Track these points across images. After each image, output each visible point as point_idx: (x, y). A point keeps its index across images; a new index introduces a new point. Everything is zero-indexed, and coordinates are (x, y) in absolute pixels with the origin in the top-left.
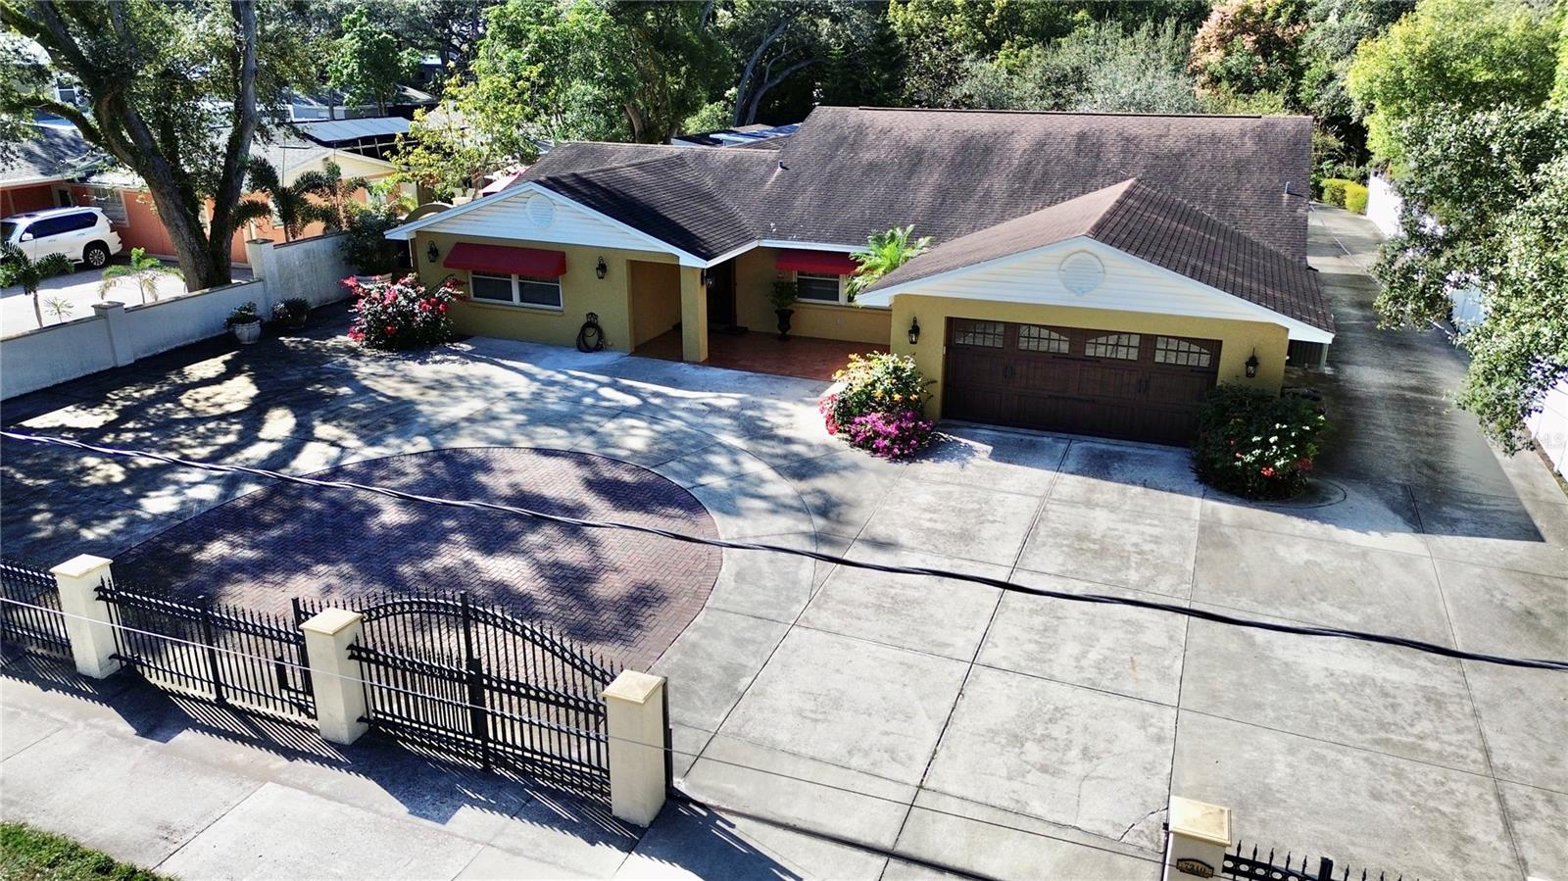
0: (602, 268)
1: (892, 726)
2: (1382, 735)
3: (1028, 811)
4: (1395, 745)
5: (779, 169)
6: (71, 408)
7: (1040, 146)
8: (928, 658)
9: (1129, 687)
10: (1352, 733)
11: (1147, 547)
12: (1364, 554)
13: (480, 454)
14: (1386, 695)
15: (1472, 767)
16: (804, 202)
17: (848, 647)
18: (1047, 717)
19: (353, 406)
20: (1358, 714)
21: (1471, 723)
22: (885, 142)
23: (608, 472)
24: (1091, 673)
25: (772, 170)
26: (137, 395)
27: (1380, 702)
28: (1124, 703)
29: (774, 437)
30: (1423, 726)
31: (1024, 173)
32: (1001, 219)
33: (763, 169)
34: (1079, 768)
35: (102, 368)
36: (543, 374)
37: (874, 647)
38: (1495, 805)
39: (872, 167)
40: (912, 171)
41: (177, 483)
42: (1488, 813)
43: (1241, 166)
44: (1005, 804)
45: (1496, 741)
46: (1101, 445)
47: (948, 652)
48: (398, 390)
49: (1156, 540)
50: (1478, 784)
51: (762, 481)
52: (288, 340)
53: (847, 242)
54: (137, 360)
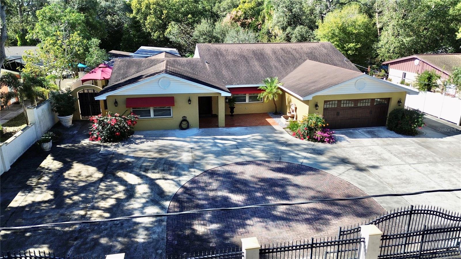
0: (189, 100)
5: (206, 64)
7: (274, 52)
16: (225, 73)
22: (230, 54)
25: (204, 64)
31: (279, 60)
33: (201, 64)
35: (2, 173)
39: (234, 61)
40: (247, 62)
41: (134, 209)
43: (328, 55)
48: (149, 155)
49: (417, 150)
52: (62, 146)
53: (252, 83)
54: (11, 166)
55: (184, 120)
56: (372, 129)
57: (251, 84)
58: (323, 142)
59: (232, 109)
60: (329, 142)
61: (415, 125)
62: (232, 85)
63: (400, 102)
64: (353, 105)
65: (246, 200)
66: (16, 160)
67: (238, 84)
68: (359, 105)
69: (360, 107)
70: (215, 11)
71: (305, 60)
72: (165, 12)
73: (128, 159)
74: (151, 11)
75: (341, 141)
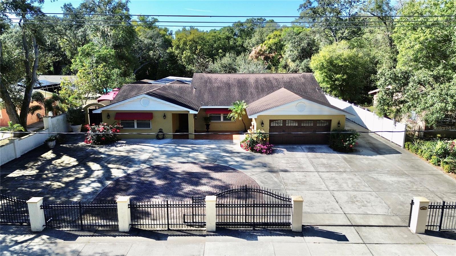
0: (165, 116)
1: (328, 204)
2: (410, 189)
3: (368, 213)
4: (414, 191)
5: (194, 89)
6: (17, 170)
7: (257, 81)
8: (320, 191)
9: (362, 189)
10: (405, 190)
11: (338, 164)
12: (376, 160)
13: (165, 166)
14: (404, 183)
15: (428, 192)
16: (206, 96)
17: (302, 192)
18: (354, 197)
19: (112, 159)
20: (404, 187)
21: (421, 185)
22: (218, 82)
23: (203, 164)
24: (353, 188)
25: (192, 89)
26: (36, 164)
27: (405, 184)
28: (364, 192)
29: (234, 152)
30: (415, 187)
31: (257, 87)
32: (258, 98)
33: (190, 89)
34: (369, 204)
35: (13, 159)
36: (157, 145)
37: (307, 191)
38: (437, 197)
39: (218, 88)
40: (229, 88)
41: (84, 184)
42: (437, 198)
43: (304, 84)
44: (363, 213)
45: (428, 187)
46: (308, 146)
47: (322, 189)
48: (120, 154)
49: (338, 163)
50: (432, 194)
51: (243, 162)
52: (64, 145)
53: (225, 105)
54: (21, 156)
55: (161, 131)
56: (314, 146)
58: (262, 153)
59: (208, 126)
60: (266, 153)
61: (346, 143)
62: (207, 106)
63: (339, 123)
64: (297, 125)
65: (165, 184)
66: (27, 152)
67: (212, 106)
68: (302, 125)
69: (304, 127)
71: (281, 88)
72: (199, 47)
73: (103, 156)
74: (187, 47)
75: (277, 153)
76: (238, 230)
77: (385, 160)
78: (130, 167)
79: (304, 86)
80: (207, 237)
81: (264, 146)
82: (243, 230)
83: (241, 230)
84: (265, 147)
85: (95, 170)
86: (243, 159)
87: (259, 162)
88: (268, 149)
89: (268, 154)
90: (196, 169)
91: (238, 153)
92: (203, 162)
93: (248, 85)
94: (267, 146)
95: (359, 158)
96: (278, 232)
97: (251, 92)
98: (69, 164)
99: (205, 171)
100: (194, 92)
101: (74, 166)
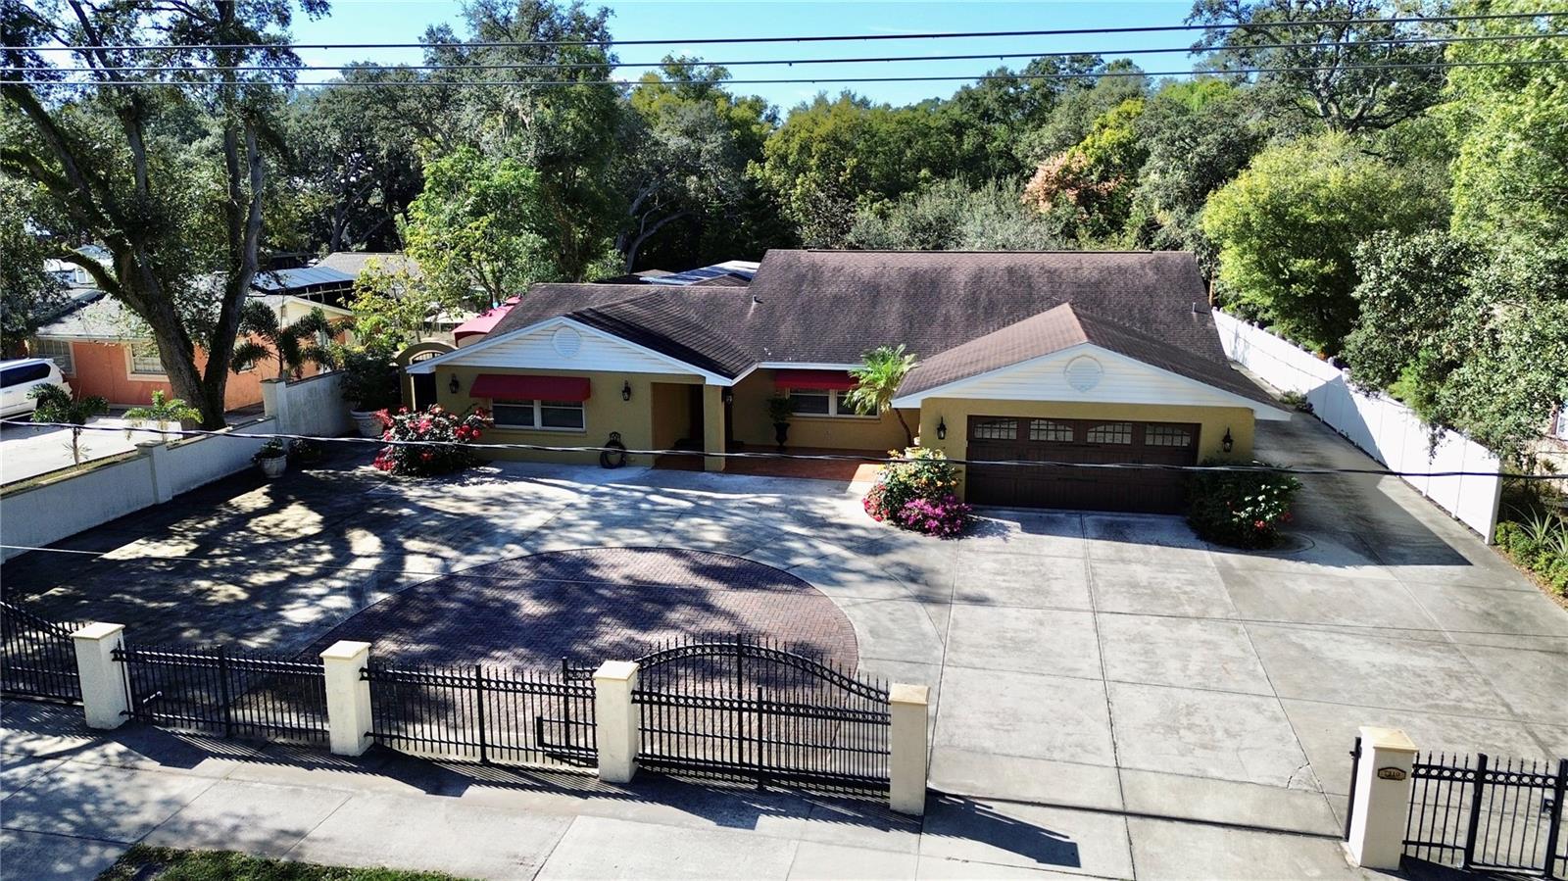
0: (627, 390)
1: (1070, 729)
2: (1430, 702)
3: (1209, 775)
4: (1443, 707)
5: (754, 303)
6: (140, 541)
7: (978, 278)
8: (1067, 679)
9: (1232, 686)
10: (1409, 702)
11: (1189, 589)
12: (1351, 582)
13: (579, 554)
14: (1419, 676)
15: (1502, 717)
16: (787, 329)
17: (999, 678)
18: (1184, 711)
19: (426, 523)
20: (1408, 691)
21: (1486, 689)
22: (841, 278)
23: (705, 560)
24: (1198, 679)
25: (748, 304)
27: (1418, 681)
28: (1235, 697)
29: (831, 525)
30: (1455, 694)
31: (972, 300)
32: (966, 339)
33: (740, 304)
34: (1229, 743)
35: (145, 506)
36: (588, 487)
37: (1020, 676)
38: (1530, 739)
39: (837, 299)
40: (874, 303)
41: (304, 596)
42: (1528, 744)
44: (1190, 772)
45: (1510, 699)
46: (1107, 517)
47: (1080, 674)
48: (460, 508)
49: (1191, 583)
50: (1513, 727)
51: (844, 560)
52: (312, 473)
53: (840, 361)
54: (175, 497)
55: (615, 441)
56: (1132, 519)
57: (835, 362)
58: (925, 532)
59: (782, 430)
60: (938, 531)
61: (1243, 515)
62: (782, 360)
63: (1227, 439)
64: (1069, 437)
65: (547, 616)
66: (196, 486)
67: (797, 361)
68: (1090, 439)
69: (1098, 446)
70: (1020, 155)
71: (1058, 304)
72: (851, 162)
73: (405, 511)
74: (812, 162)
75: (983, 534)
76: (706, 786)
77: (1385, 586)
78: (470, 552)
79: (1147, 299)
80: (593, 800)
81: (935, 507)
82: (724, 788)
83: (715, 787)
84: (938, 511)
85: (359, 556)
86: (848, 548)
87: (899, 564)
88: (949, 519)
89: (946, 536)
90: (670, 572)
91: (844, 527)
92: (706, 552)
93: (944, 291)
94: (944, 510)
95: (1285, 569)
96: (838, 809)
97: (947, 317)
98: (294, 530)
99: (702, 582)
100: (752, 311)
101: (306, 539)
